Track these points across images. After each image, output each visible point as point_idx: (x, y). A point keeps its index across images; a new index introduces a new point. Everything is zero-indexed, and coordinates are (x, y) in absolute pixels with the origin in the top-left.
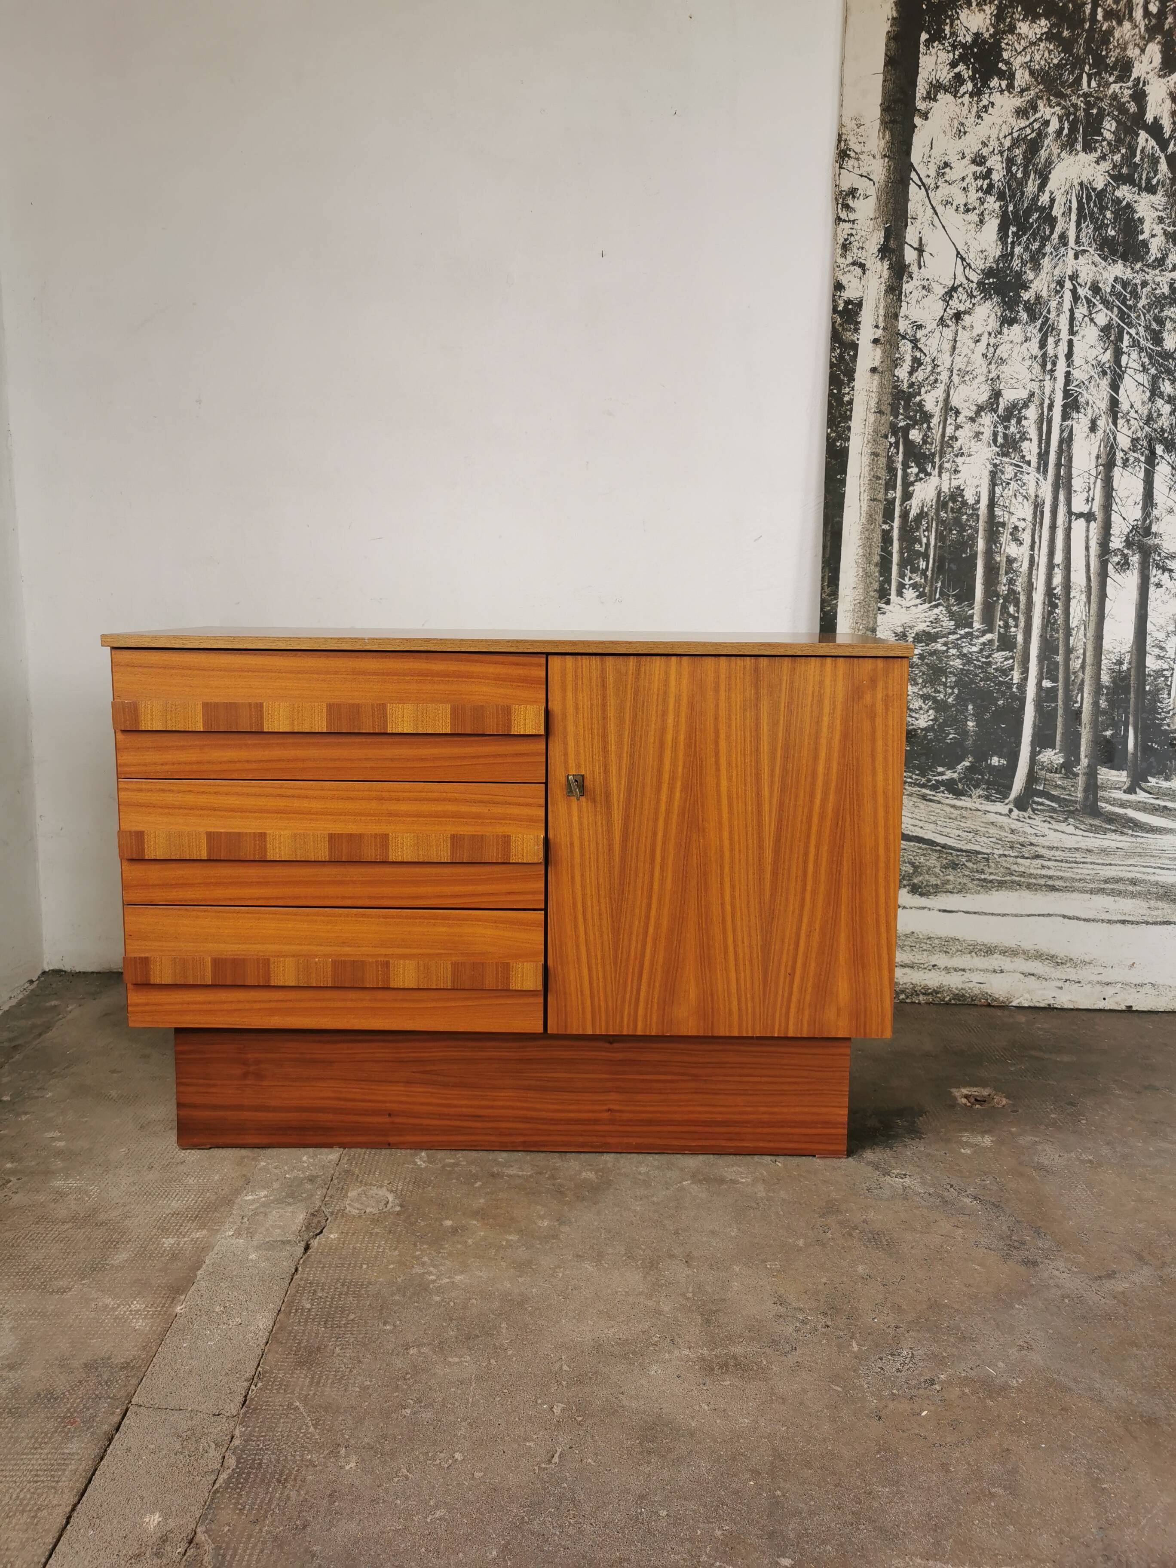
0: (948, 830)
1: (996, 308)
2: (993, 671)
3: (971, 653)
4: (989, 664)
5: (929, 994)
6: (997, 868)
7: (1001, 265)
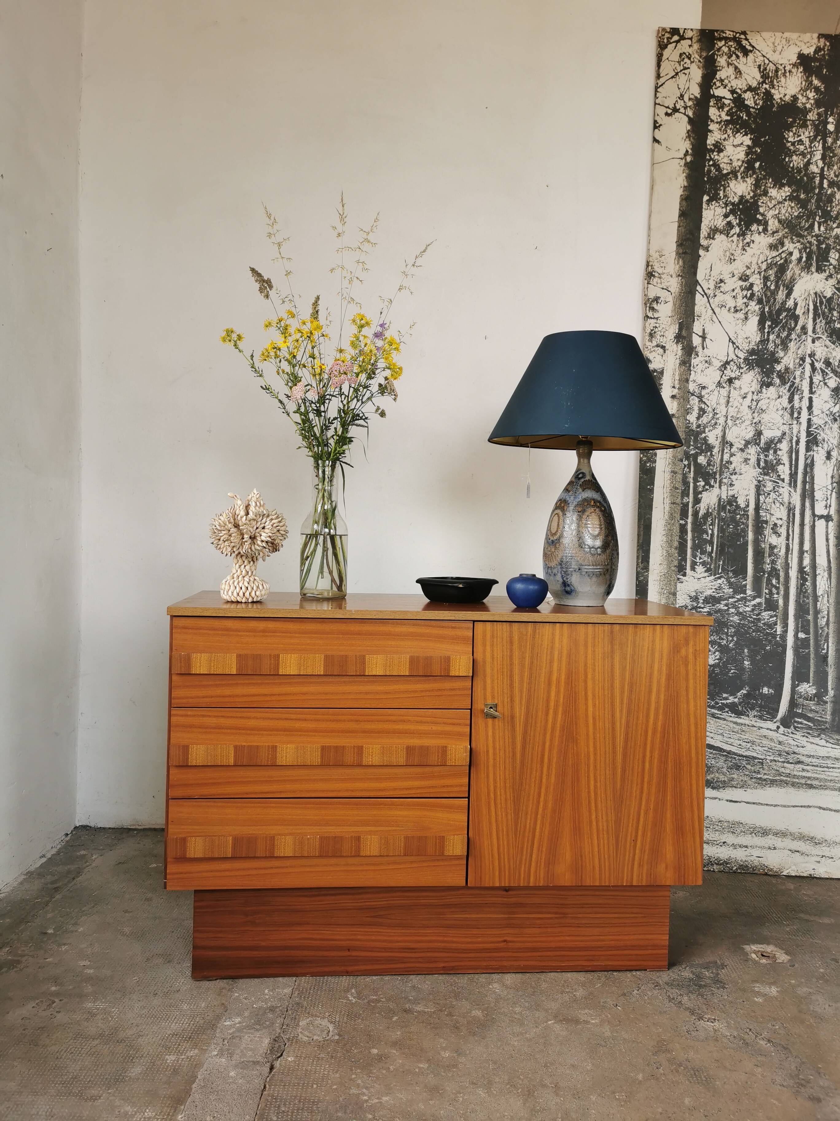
0: (732, 740)
1: (757, 375)
2: (762, 625)
3: (745, 612)
4: (759, 620)
5: (721, 864)
6: (769, 770)
7: (761, 347)
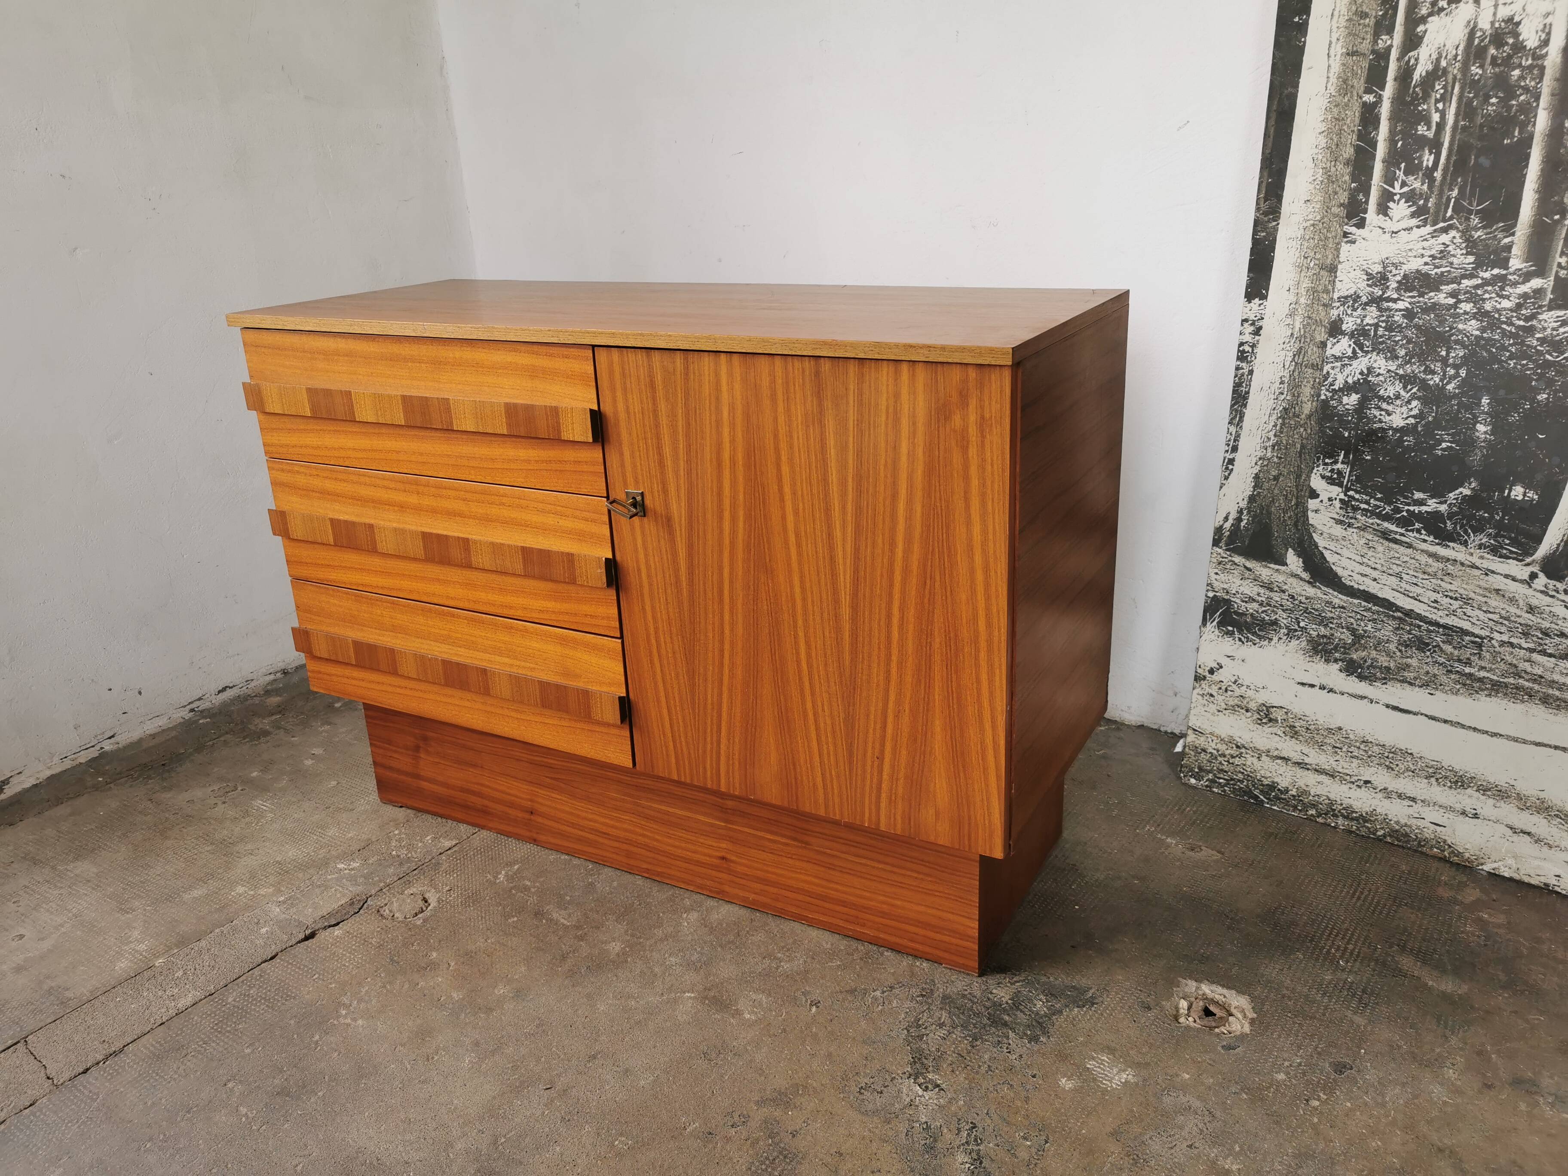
2: (1535, 343)
3: (1498, 311)
